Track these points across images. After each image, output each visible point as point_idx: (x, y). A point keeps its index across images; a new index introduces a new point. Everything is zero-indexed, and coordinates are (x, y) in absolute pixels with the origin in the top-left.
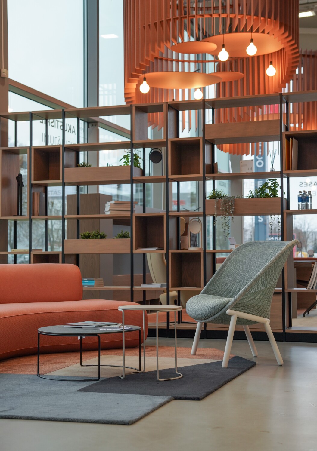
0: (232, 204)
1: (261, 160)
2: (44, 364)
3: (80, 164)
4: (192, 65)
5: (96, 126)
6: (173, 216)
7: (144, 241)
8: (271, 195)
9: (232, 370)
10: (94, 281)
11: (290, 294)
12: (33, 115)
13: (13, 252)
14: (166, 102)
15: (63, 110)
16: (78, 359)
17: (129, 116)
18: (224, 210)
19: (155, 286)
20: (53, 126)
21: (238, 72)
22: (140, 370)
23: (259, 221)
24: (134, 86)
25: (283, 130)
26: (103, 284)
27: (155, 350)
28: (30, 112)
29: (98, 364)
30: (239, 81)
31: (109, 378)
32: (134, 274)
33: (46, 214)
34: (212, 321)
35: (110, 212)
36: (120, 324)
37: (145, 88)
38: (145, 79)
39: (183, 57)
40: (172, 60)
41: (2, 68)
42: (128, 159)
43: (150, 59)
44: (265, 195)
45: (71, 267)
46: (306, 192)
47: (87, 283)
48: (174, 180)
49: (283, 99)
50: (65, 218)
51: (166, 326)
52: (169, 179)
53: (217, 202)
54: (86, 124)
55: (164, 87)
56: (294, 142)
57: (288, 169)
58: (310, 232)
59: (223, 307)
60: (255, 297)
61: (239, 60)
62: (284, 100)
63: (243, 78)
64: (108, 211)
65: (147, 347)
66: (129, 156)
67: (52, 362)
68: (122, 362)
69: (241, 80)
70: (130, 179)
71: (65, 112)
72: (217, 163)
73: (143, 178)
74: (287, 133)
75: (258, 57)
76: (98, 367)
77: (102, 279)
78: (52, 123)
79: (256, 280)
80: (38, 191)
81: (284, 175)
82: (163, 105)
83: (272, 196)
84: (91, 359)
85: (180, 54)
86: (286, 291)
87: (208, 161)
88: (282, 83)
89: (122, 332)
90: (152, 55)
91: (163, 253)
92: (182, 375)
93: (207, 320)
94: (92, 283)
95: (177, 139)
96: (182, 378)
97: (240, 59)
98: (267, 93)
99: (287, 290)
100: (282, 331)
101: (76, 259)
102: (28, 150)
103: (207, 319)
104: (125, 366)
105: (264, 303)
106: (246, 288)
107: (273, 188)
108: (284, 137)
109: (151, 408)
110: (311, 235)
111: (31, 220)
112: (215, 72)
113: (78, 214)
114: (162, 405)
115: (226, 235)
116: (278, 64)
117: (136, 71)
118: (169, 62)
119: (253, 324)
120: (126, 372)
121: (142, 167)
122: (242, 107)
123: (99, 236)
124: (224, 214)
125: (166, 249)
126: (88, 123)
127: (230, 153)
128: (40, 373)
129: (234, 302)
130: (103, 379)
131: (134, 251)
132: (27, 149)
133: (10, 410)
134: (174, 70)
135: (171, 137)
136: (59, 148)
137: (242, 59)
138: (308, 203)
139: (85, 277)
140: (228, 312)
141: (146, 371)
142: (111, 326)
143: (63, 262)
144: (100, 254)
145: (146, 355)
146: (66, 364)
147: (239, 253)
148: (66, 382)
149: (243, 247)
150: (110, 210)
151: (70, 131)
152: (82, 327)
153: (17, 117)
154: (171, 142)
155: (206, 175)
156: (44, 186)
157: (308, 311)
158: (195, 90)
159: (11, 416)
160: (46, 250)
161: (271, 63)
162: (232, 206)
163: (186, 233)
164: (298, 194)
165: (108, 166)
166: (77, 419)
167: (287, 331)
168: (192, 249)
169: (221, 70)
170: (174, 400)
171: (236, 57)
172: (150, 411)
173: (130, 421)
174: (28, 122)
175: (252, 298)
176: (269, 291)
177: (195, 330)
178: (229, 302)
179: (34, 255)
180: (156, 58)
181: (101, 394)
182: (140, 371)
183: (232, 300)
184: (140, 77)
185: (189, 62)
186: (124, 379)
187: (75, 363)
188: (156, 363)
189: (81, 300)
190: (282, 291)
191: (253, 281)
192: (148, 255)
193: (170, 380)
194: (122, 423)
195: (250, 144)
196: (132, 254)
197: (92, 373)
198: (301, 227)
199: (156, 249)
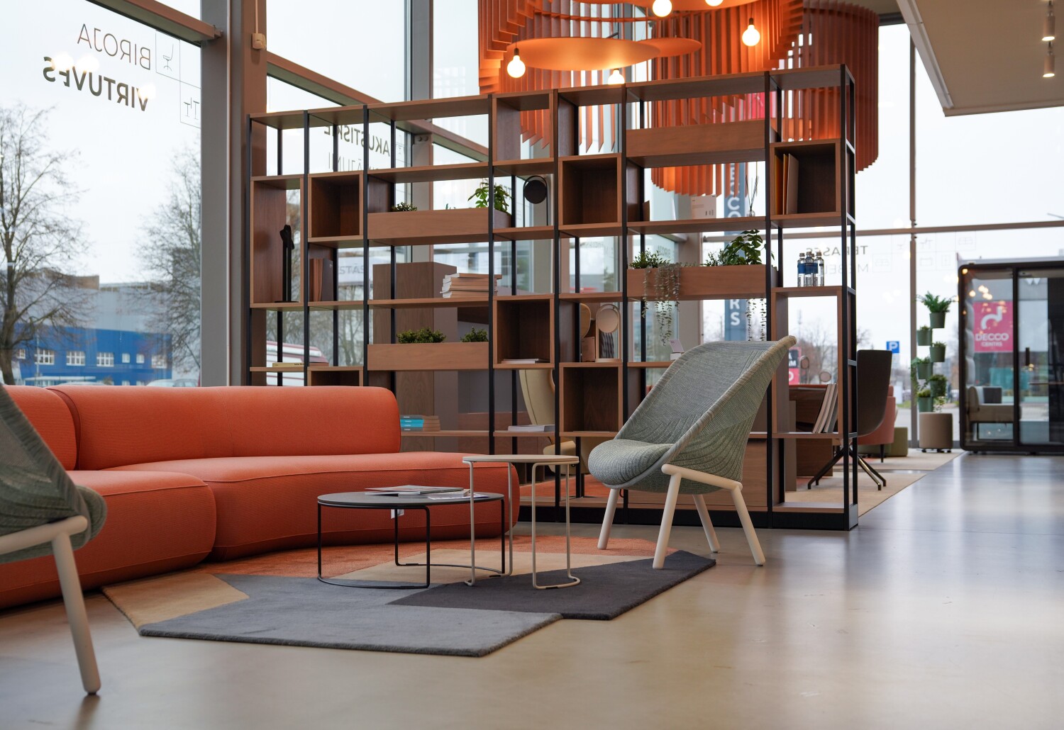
0: (675, 277)
1: (737, 210)
2: (330, 562)
3: (397, 206)
4: (606, 26)
5: (427, 140)
6: (567, 301)
7: (514, 348)
8: (748, 261)
9: (672, 572)
10: (423, 421)
11: (781, 441)
12: (310, 117)
13: (275, 368)
14: (554, 90)
15: (365, 107)
16: (392, 555)
17: (486, 117)
18: (662, 288)
19: (535, 429)
20: (348, 141)
21: (691, 38)
22: (503, 571)
23: (733, 323)
24: (496, 64)
25: (771, 140)
26: (439, 425)
27: (530, 542)
28: (306, 112)
29: (425, 562)
30: (693, 56)
31: (447, 585)
32: (496, 412)
33: (335, 298)
34: (636, 486)
35: (451, 293)
36: (466, 490)
37: (517, 68)
38: (517, 52)
39: (588, 10)
40: (568, 18)
41: (255, 32)
42: (484, 196)
43: (525, 14)
44: (736, 259)
45: (379, 392)
46: (813, 255)
47: (409, 424)
48: (568, 234)
49: (771, 81)
50: (368, 306)
51: (554, 501)
52: (559, 231)
53: (648, 274)
54: (409, 136)
55: (554, 67)
56: (790, 161)
57: (780, 212)
58: (828, 348)
59: (656, 459)
60: (715, 442)
61: (692, 17)
62: (773, 84)
63: (700, 51)
64: (447, 292)
65: (516, 537)
66: (486, 191)
67: (345, 559)
68: (470, 560)
69: (695, 54)
70: (487, 232)
71: (368, 110)
72: (648, 202)
73: (511, 230)
74: (778, 145)
75: (728, 10)
76: (426, 567)
77: (437, 417)
78: (345, 134)
79: (716, 410)
80: (320, 256)
81: (772, 223)
82: (548, 95)
83: (750, 263)
84: (414, 555)
85: (582, 5)
86: (773, 437)
87: (631, 198)
88: (771, 59)
89: (469, 502)
90: (530, 7)
91: (549, 369)
92: (578, 581)
93: (626, 484)
94: (420, 423)
95: (574, 158)
96: (579, 584)
97: (695, 15)
98: (743, 70)
99: (776, 434)
100: (766, 509)
101: (390, 379)
102: (302, 181)
103: (627, 481)
104: (476, 565)
105: (731, 452)
106: (697, 424)
107: (751, 247)
108: (772, 152)
109: (519, 630)
110: (829, 352)
111: (307, 310)
112: (647, 39)
113: (393, 297)
114: (541, 628)
115: (664, 335)
116: (765, 23)
117: (500, 36)
118: (563, 21)
119: (710, 492)
120: (476, 575)
121: (509, 210)
122: (698, 99)
123: (431, 338)
124: (661, 297)
125: (554, 361)
126: (413, 135)
127: (676, 192)
128: (322, 575)
129: (676, 450)
130: (436, 586)
131: (496, 366)
132: (299, 179)
133: (268, 630)
134: (572, 35)
135: (564, 154)
136: (358, 176)
137: (698, 15)
138: (817, 275)
139: (405, 414)
140: (665, 468)
141: (513, 574)
142: (450, 493)
143: (366, 384)
144: (433, 371)
145: (514, 548)
146: (371, 562)
147: (687, 364)
148: (369, 589)
149: (695, 354)
150: (450, 290)
151: (379, 149)
152: (397, 495)
153: (282, 121)
154: (564, 163)
155: (629, 224)
156: (330, 248)
157: (817, 479)
158: (611, 71)
159: (269, 639)
160: (336, 363)
161: (751, 22)
162: (676, 282)
163: (591, 332)
164: (799, 258)
165: (449, 208)
166: (386, 647)
167: (776, 509)
168: (602, 361)
169: (660, 36)
170: (562, 619)
171: (687, 11)
172: (517, 636)
173: (480, 651)
174: (302, 130)
175: (709, 443)
176: (740, 432)
177: (605, 509)
178: (667, 450)
179: (313, 373)
180: (539, 14)
181: (430, 609)
182: (503, 574)
183: (673, 446)
184: (508, 47)
185: (600, 20)
186: (473, 586)
187: (387, 560)
188: (531, 562)
189: (398, 452)
190: (766, 437)
191: (710, 412)
192: (522, 373)
193: (557, 588)
194: (466, 654)
195: (714, 166)
196: (491, 370)
197: (418, 576)
198: (811, 338)
199: (536, 362)
